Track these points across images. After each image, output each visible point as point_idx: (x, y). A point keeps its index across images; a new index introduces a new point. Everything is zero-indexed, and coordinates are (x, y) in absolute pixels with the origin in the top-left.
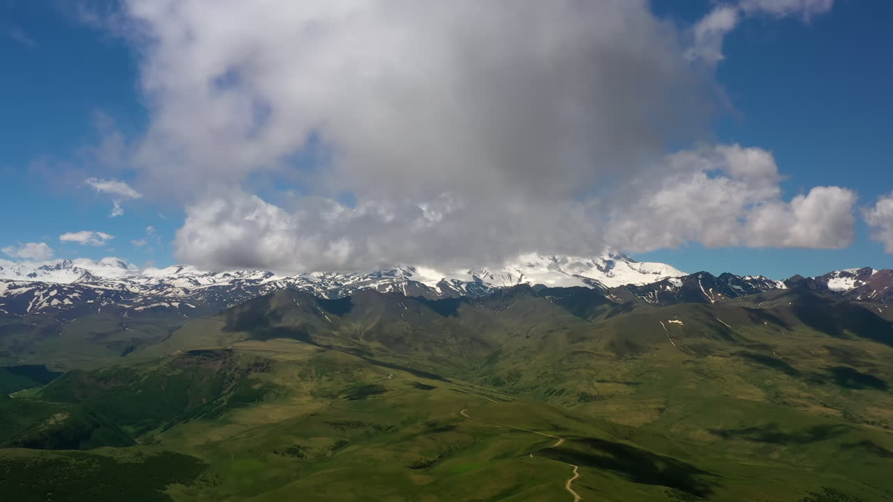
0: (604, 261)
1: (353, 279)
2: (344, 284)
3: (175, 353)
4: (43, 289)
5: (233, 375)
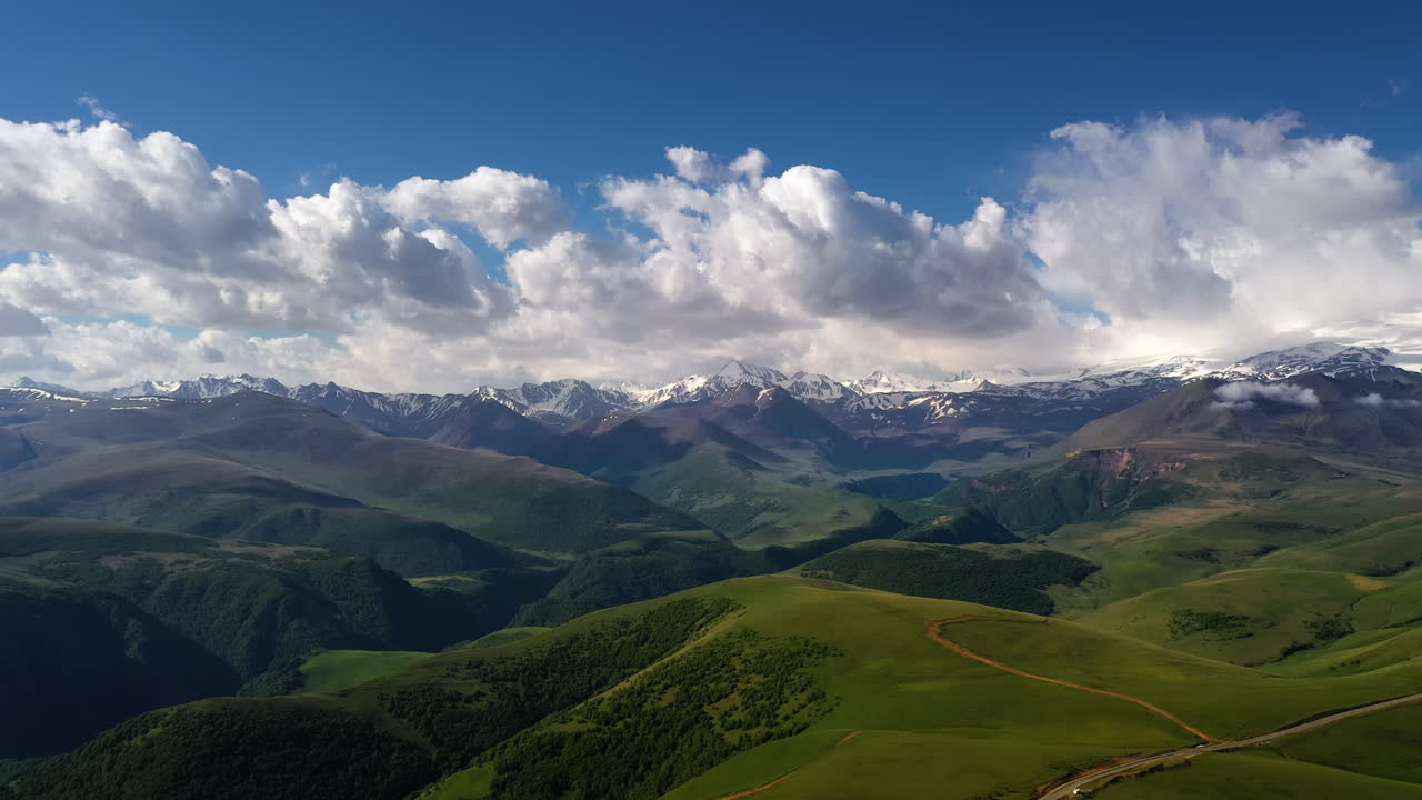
3: (1071, 455)
4: (938, 399)
5: (1138, 476)
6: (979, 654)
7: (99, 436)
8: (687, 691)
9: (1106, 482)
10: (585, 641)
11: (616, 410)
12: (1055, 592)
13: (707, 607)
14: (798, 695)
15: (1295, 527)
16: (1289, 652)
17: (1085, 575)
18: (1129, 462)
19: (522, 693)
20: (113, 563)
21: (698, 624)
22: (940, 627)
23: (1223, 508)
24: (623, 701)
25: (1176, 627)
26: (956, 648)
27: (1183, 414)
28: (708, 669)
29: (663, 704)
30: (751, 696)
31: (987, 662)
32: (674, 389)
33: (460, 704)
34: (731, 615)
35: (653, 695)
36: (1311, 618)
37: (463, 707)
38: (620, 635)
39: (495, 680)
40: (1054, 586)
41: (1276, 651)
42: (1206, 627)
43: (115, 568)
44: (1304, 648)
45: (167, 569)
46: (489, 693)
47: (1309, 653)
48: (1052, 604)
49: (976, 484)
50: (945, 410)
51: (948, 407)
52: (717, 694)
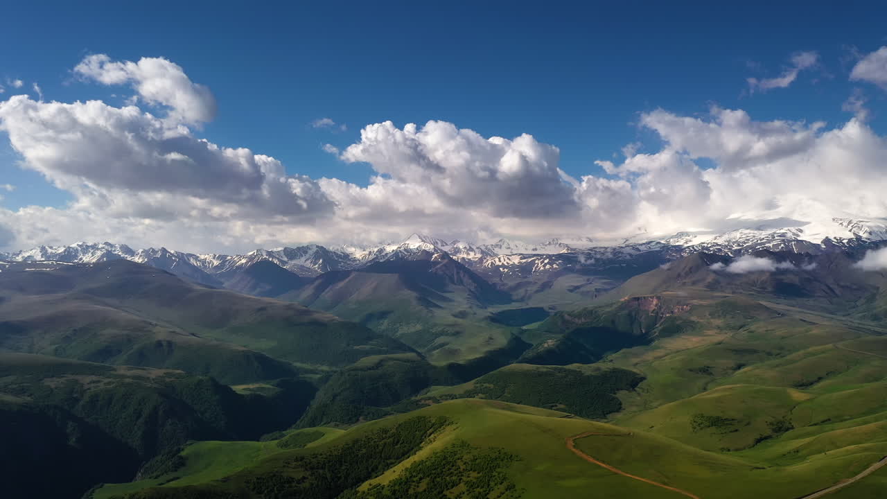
3: (623, 300)
4: (540, 259)
5: (662, 314)
6: (598, 460)
7: (21, 290)
8: (433, 482)
9: (643, 317)
10: (363, 442)
11: (342, 264)
12: (621, 395)
13: (433, 421)
14: (499, 486)
15: (754, 352)
16: (759, 441)
17: (637, 384)
18: (656, 305)
19: (328, 475)
20: (51, 383)
21: (428, 432)
22: (574, 441)
23: (713, 337)
24: (397, 488)
25: (695, 424)
26: (584, 456)
27: (687, 274)
28: (444, 468)
29: (420, 490)
30: (471, 486)
31: (603, 465)
32: (377, 251)
33: (294, 484)
34: (448, 428)
35: (414, 484)
36: (770, 419)
37: (296, 486)
38: (383, 439)
39: (312, 468)
40: (621, 392)
41: (751, 440)
42: (712, 425)
43: (53, 386)
44: (766, 438)
45: (86, 387)
46: (309, 477)
47: (769, 442)
48: (621, 404)
49: (567, 317)
50: (544, 266)
51: (546, 264)
52: (451, 484)
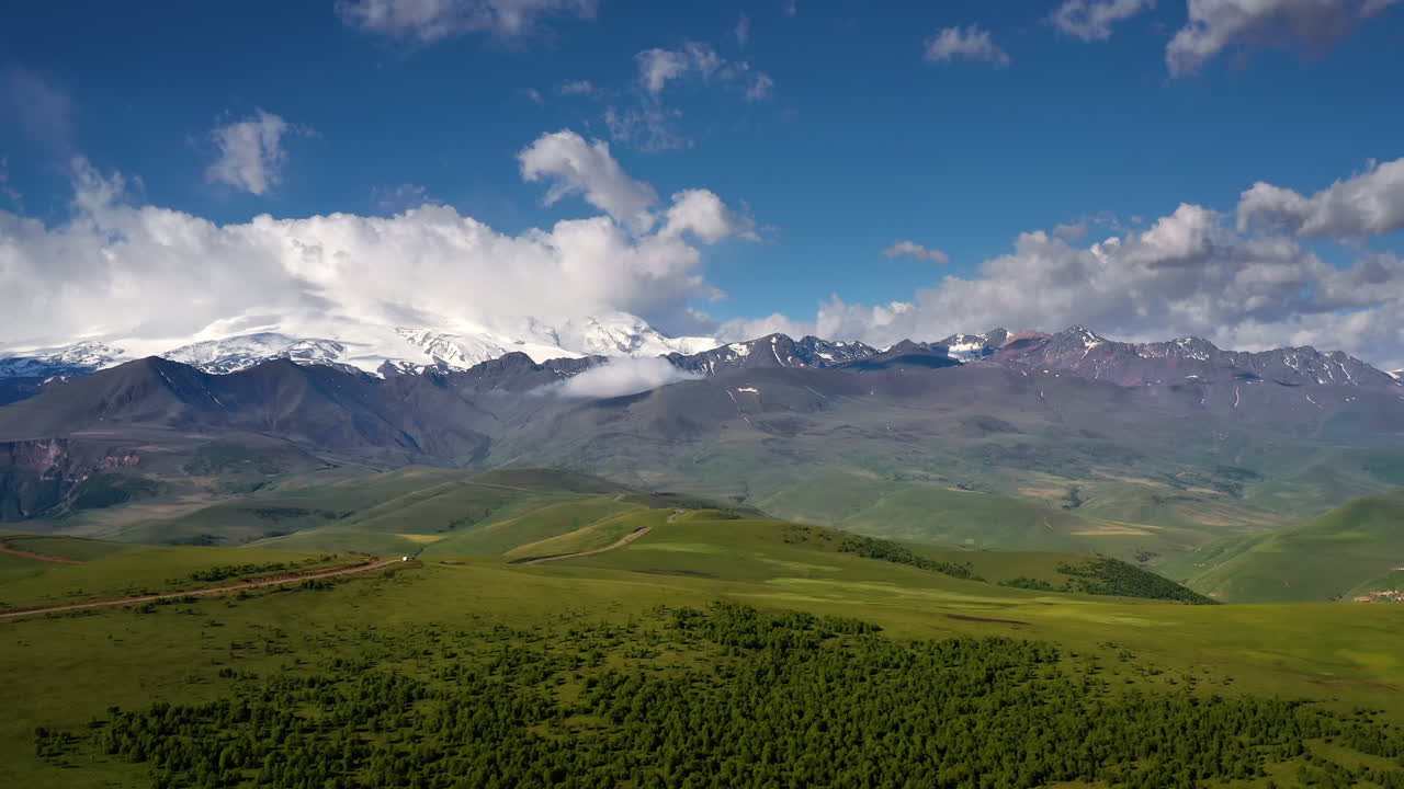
0: (628, 336)
1: (245, 362)
2: (231, 371)
5: (72, 476)
9: (26, 485)
18: (57, 458)
23: (194, 504)
